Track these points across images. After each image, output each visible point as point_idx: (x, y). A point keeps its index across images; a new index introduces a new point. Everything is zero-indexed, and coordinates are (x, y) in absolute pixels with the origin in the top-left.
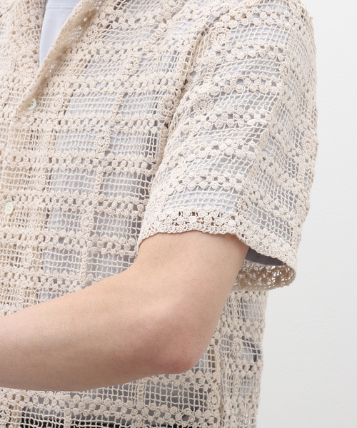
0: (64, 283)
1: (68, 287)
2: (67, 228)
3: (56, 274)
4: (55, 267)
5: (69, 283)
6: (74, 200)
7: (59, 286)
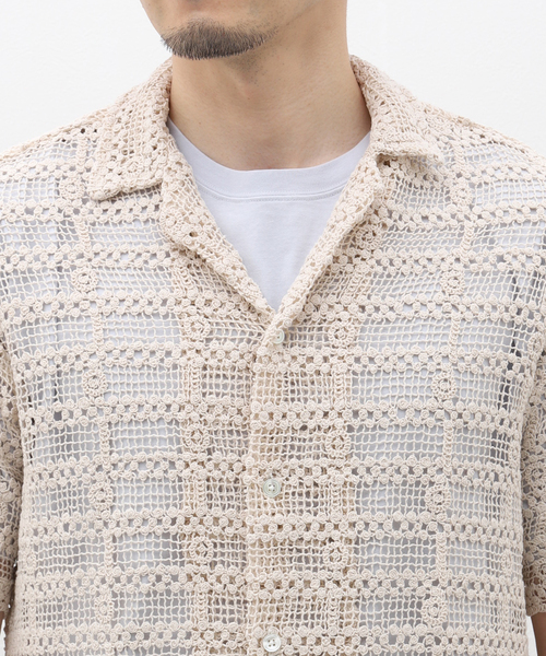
0: (407, 585)
1: (414, 590)
2: (403, 509)
3: (394, 574)
4: (393, 564)
5: (417, 585)
6: (411, 468)
7: (400, 590)
